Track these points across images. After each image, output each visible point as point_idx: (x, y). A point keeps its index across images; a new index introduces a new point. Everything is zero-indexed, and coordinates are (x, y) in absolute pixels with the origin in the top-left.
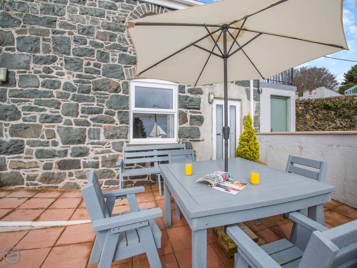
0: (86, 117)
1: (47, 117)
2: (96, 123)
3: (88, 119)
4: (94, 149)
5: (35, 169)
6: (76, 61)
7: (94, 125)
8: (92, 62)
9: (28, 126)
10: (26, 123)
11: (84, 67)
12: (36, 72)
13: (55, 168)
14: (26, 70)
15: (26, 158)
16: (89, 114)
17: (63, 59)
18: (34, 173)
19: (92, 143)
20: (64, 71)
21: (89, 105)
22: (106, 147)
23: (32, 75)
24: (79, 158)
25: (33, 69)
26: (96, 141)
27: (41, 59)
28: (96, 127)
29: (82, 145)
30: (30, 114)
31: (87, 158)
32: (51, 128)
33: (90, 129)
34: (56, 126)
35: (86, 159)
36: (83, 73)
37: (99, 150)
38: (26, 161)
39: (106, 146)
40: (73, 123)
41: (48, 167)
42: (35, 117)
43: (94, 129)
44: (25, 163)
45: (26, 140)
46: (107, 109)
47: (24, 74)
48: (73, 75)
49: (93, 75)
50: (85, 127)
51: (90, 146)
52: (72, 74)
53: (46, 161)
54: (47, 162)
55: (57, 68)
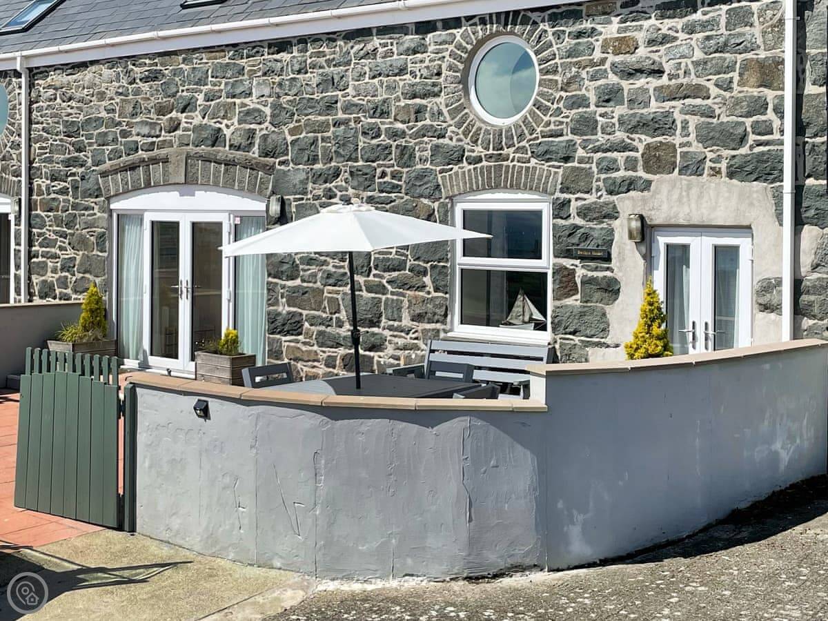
0: (382, 277)
1: (329, 276)
2: (395, 288)
3: (384, 281)
4: (393, 338)
5: (316, 364)
6: (365, 171)
7: (392, 293)
8: (388, 170)
9: (307, 289)
10: (305, 284)
11: (377, 181)
12: (317, 198)
14: (303, 196)
15: (304, 343)
16: (385, 271)
17: (348, 171)
18: (314, 370)
19: (391, 328)
20: (351, 191)
21: (386, 255)
22: (411, 338)
23: (310, 203)
24: (372, 354)
25: (311, 192)
26: (396, 324)
27: (320, 175)
28: (395, 297)
29: (375, 330)
30: (309, 269)
32: (335, 296)
33: (387, 298)
34: (341, 293)
35: (381, 357)
37: (401, 342)
38: (304, 348)
39: (411, 335)
40: (364, 288)
41: (330, 363)
42: (314, 275)
43: (393, 300)
44: (303, 352)
45: (305, 312)
46: (413, 262)
47: (301, 202)
48: (362, 198)
49: (390, 195)
50: (380, 296)
51: (387, 333)
52: (361, 196)
53: (330, 351)
54: (330, 354)
55: (341, 189)
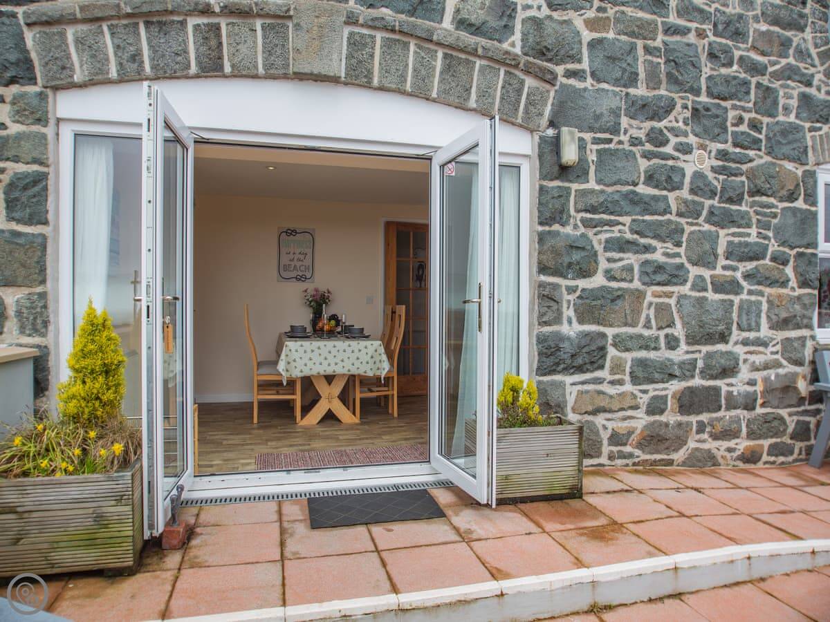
0: (735, 269)
1: (660, 268)
2: (754, 285)
3: (738, 275)
4: (748, 356)
5: (630, 413)
7: (750, 292)
8: (746, 116)
9: (619, 293)
10: (614, 285)
11: (730, 129)
12: (635, 142)
13: (672, 410)
14: (612, 137)
16: (741, 260)
17: (690, 107)
18: (626, 424)
19: (745, 343)
20: (692, 140)
21: (742, 237)
22: (772, 353)
23: (624, 149)
24: (718, 383)
26: (752, 335)
27: (644, 106)
28: (753, 298)
29: (721, 347)
30: (621, 259)
31: (734, 383)
32: (666, 300)
34: (676, 295)
35: (732, 385)
36: (729, 147)
37: (758, 359)
38: (612, 390)
39: (771, 349)
40: (710, 287)
41: (656, 407)
42: (630, 269)
43: (751, 302)
44: (611, 397)
45: (610, 332)
46: (776, 248)
47: (607, 146)
48: (710, 152)
49: (747, 152)
50: (731, 297)
51: (740, 350)
52: (708, 149)
53: (654, 390)
54: (656, 393)
55: (676, 132)
